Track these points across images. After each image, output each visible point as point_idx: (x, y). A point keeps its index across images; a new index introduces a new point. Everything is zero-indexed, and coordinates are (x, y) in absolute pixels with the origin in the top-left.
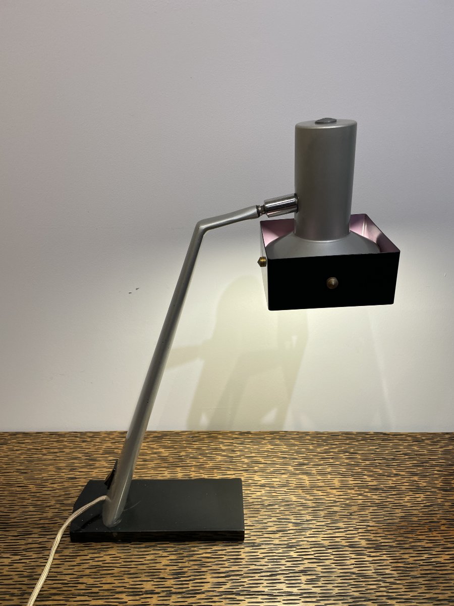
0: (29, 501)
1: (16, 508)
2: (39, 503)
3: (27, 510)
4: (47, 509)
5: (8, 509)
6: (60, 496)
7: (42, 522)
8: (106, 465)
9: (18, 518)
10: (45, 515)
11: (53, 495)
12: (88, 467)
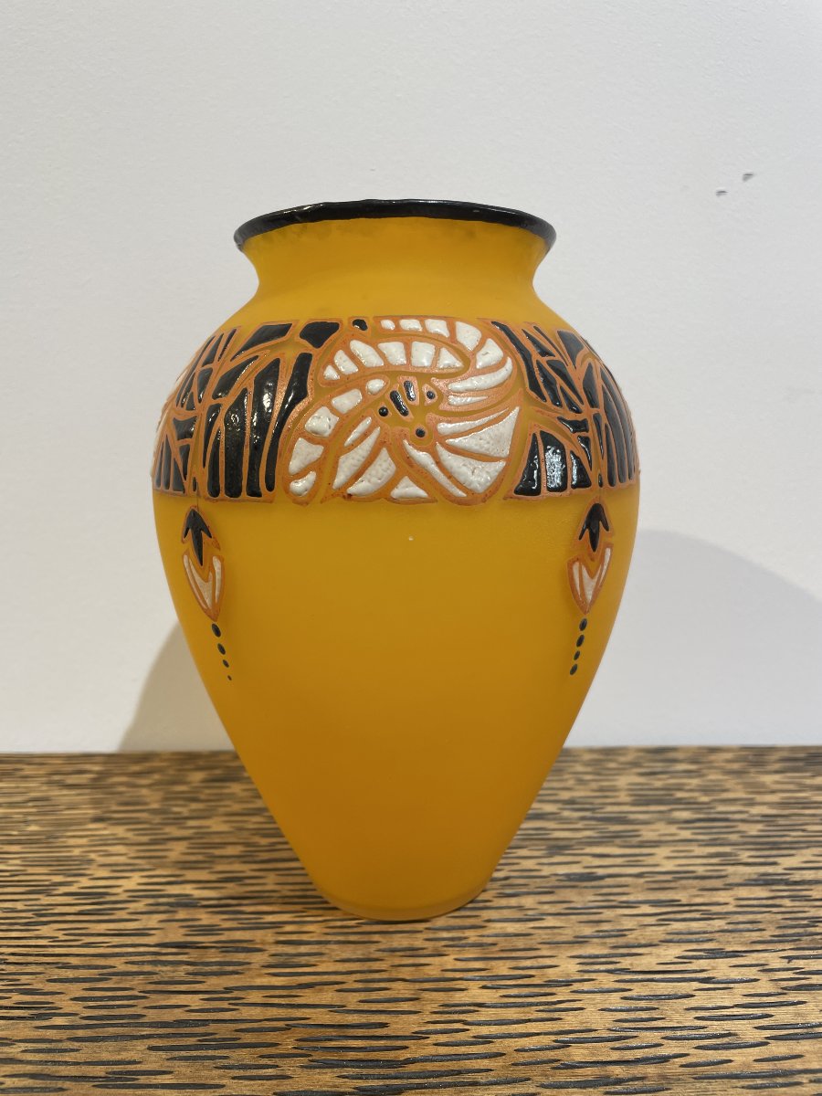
0: (449, 961)
1: (400, 989)
2: (502, 968)
3: (458, 997)
4: (562, 993)
5: (363, 996)
6: (580, 941)
7: (578, 1053)
8: (686, 834)
9: (443, 1038)
10: (571, 1021)
11: (544, 935)
12: (618, 841)
